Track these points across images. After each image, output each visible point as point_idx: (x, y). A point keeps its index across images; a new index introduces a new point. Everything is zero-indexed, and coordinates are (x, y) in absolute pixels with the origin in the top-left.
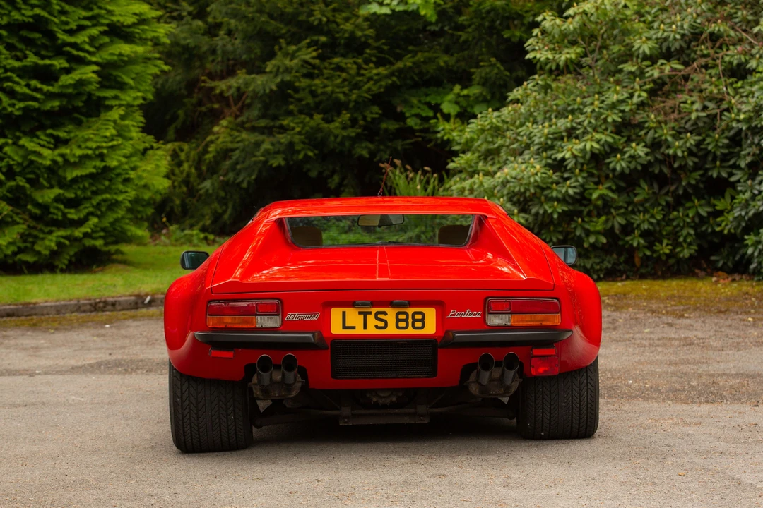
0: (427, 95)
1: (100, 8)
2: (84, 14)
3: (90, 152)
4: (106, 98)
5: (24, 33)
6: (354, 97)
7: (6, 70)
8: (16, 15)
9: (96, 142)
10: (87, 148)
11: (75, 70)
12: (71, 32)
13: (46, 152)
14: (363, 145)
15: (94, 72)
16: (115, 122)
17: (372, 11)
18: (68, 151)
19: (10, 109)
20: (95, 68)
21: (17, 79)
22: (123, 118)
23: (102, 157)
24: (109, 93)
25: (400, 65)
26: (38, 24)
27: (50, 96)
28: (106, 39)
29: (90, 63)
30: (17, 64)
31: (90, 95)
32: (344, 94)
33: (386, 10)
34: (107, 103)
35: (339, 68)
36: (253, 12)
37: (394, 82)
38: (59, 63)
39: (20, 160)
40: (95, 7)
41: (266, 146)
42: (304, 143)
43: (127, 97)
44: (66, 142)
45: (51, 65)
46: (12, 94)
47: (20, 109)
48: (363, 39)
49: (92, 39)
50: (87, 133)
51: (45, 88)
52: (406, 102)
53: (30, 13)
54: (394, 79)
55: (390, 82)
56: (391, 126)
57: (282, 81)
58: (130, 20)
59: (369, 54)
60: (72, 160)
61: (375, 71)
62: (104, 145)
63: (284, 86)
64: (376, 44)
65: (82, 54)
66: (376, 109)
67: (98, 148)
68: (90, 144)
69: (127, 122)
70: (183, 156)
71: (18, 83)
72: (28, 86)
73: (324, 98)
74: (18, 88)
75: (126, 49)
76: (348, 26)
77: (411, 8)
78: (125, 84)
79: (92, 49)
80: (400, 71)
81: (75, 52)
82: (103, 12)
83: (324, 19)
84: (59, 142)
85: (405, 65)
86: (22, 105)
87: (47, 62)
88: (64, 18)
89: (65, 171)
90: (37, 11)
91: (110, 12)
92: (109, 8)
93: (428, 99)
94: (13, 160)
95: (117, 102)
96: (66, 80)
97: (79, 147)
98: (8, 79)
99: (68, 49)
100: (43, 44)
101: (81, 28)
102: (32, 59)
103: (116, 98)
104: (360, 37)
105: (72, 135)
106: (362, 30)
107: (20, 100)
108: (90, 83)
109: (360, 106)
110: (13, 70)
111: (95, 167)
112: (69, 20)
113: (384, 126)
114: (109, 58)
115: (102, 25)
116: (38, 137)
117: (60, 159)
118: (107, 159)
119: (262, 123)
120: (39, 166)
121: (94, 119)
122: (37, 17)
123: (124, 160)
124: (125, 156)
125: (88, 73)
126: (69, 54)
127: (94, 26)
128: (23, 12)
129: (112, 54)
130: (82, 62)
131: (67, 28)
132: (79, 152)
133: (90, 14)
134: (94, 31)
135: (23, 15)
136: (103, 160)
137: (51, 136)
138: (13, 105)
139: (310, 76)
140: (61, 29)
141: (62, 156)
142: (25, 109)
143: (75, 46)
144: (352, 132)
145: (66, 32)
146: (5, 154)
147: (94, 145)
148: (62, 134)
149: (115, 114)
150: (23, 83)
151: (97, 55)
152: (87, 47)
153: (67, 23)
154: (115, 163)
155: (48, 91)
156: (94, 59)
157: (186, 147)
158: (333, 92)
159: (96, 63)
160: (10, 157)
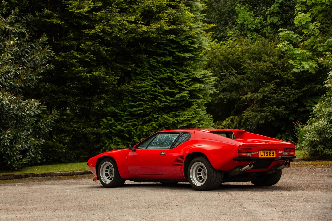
0: (314, 99)
1: (191, 73)
2: (185, 74)
3: (185, 119)
4: (193, 102)
5: (165, 81)
6: (288, 100)
7: (159, 93)
8: (162, 76)
9: (187, 116)
10: (185, 118)
11: (181, 93)
12: (180, 81)
13: (171, 119)
14: (292, 116)
15: (187, 93)
16: (194, 109)
17: (294, 71)
18: (179, 119)
19: (160, 106)
20: (188, 92)
21: (162, 96)
22: (196, 108)
23: (189, 120)
24: (194, 100)
25: (304, 89)
26: (170, 78)
27: (173, 101)
28: (192, 83)
29: (186, 90)
30: (162, 91)
31: (187, 100)
32: (284, 99)
33: (299, 71)
34: (193, 103)
35: (284, 91)
36: (256, 72)
37: (302, 95)
38: (175, 91)
39: (163, 122)
40: (189, 72)
41: (259, 117)
42: (271, 116)
43: (199, 101)
44: (179, 116)
45: (173, 91)
46: (160, 101)
47: (163, 105)
48: (292, 81)
49: (187, 83)
50: (185, 113)
51: (171, 99)
52: (307, 102)
53: (166, 75)
54: (302, 94)
55: (300, 95)
56: (302, 109)
57: (264, 95)
58: (200, 76)
59: (293, 85)
60: (180, 122)
61: (294, 91)
62: (190, 116)
63: (264, 97)
64: (296, 82)
65: (183, 88)
66: (296, 104)
67: (188, 117)
68: (185, 116)
69: (198, 109)
70: (235, 120)
71: (162, 97)
72: (166, 98)
73: (278, 100)
74: (162, 99)
75: (198, 85)
76: (286, 76)
77: (306, 69)
78: (200, 97)
79: (187, 86)
80: (304, 91)
81: (181, 87)
82: (191, 74)
83: (278, 74)
84: (177, 116)
85: (305, 89)
86: (163, 104)
87: (172, 90)
88: (178, 76)
89: (178, 125)
90: (169, 74)
91: (194, 74)
92: (193, 72)
93: (314, 100)
94: (161, 122)
95: (196, 103)
96: (178, 96)
97: (182, 117)
98: (160, 96)
99: (179, 86)
100: (171, 84)
101: (184, 79)
102: (167, 89)
103: (196, 101)
104: (291, 80)
105: (181, 113)
106: (291, 77)
107: (163, 103)
108: (186, 97)
109: (290, 103)
110: (161, 93)
111: (187, 124)
112: (180, 77)
113: (299, 109)
114: (192, 89)
115: (191, 78)
116: (170, 114)
117: (176, 121)
118: (191, 121)
119: (259, 109)
120: (170, 124)
121: (188, 108)
122: (168, 76)
123: (197, 121)
124: (197, 120)
125: (185, 93)
126: (179, 88)
127: (188, 78)
128: (164, 74)
129: (193, 87)
130: (184, 90)
131: (179, 79)
132: (182, 119)
133: (187, 75)
134: (188, 80)
135: (164, 75)
136: (190, 122)
137: (173, 114)
138: (161, 104)
139: (273, 93)
140: (177, 80)
141: (177, 120)
142: (165, 105)
143: (181, 85)
144: (287, 112)
145: (178, 80)
146: (159, 120)
147: (186, 117)
148: (177, 113)
149: (194, 107)
150: (164, 97)
151: (189, 88)
152: (185, 85)
153: (179, 78)
154: (194, 122)
155: (172, 99)
156: (187, 89)
157: (236, 117)
158: (281, 98)
159: (188, 90)
160: (160, 121)
